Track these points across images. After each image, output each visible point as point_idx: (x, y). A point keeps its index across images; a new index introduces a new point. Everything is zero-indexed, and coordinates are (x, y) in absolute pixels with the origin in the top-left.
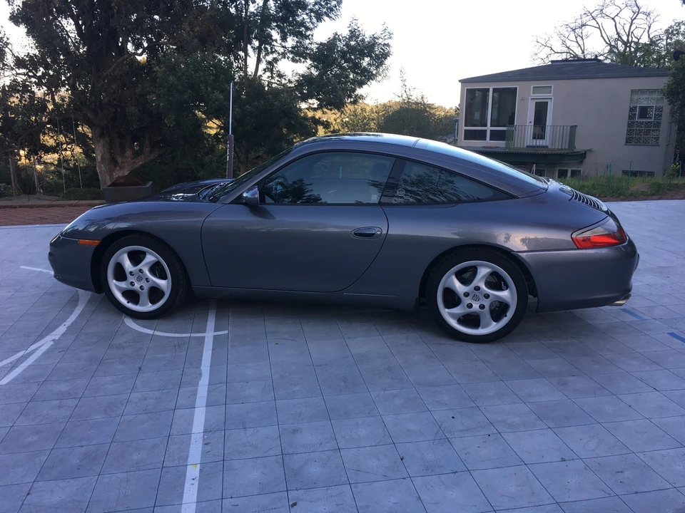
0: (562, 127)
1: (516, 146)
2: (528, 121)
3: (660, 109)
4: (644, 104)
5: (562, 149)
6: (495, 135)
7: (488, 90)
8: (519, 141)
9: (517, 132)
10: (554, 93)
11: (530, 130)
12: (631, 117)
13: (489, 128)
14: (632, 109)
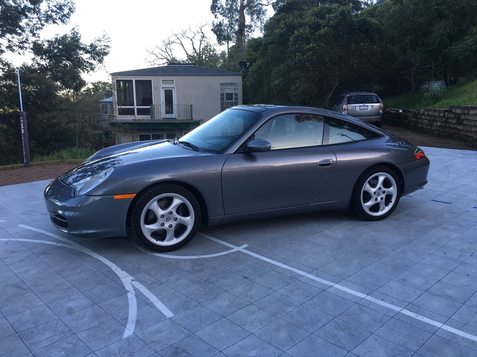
0: (186, 106)
1: (156, 118)
2: (162, 103)
3: (236, 94)
4: (228, 91)
5: (187, 120)
6: (141, 112)
7: (131, 81)
8: (158, 116)
9: (155, 109)
10: (177, 84)
11: (163, 108)
12: (222, 99)
13: (136, 107)
14: (222, 95)
